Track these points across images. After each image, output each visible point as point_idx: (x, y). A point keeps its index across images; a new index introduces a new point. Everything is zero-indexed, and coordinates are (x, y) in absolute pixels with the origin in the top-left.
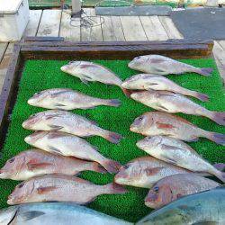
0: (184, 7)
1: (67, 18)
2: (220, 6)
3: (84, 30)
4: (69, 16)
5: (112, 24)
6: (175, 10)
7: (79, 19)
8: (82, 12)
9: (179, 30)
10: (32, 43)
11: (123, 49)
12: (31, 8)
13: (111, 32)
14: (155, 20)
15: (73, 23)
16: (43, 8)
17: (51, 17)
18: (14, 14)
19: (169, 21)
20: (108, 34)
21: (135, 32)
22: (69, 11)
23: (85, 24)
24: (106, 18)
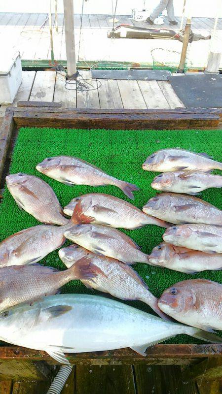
0: (183, 72)
1: (61, 81)
3: (80, 93)
4: (64, 79)
5: (109, 88)
6: (174, 75)
7: (74, 82)
8: (77, 74)
9: (179, 97)
10: (26, 108)
11: (126, 118)
12: (24, 69)
13: (109, 96)
14: (154, 85)
15: (68, 86)
16: (36, 69)
17: (45, 79)
18: (6, 75)
19: (168, 87)
20: (105, 99)
21: (133, 97)
22: (64, 73)
23: (81, 87)
24: (103, 82)
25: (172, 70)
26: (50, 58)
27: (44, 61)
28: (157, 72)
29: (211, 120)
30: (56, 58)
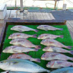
0: (55, 10)
1: (19, 13)
2: (67, 10)
3: (24, 16)
5: (33, 15)
6: (53, 11)
7: (23, 13)
8: (23, 11)
12: (7, 9)
14: (47, 14)
15: (21, 14)
16: (11, 9)
17: (14, 12)
18: (2, 11)
19: (51, 14)
20: (32, 18)
21: (40, 17)
22: (19, 10)
23: (25, 14)
24: (31, 13)
25: (52, 9)
26: (15, 6)
27: (13, 7)
28: (48, 10)
29: (62, 23)
30: (17, 6)
